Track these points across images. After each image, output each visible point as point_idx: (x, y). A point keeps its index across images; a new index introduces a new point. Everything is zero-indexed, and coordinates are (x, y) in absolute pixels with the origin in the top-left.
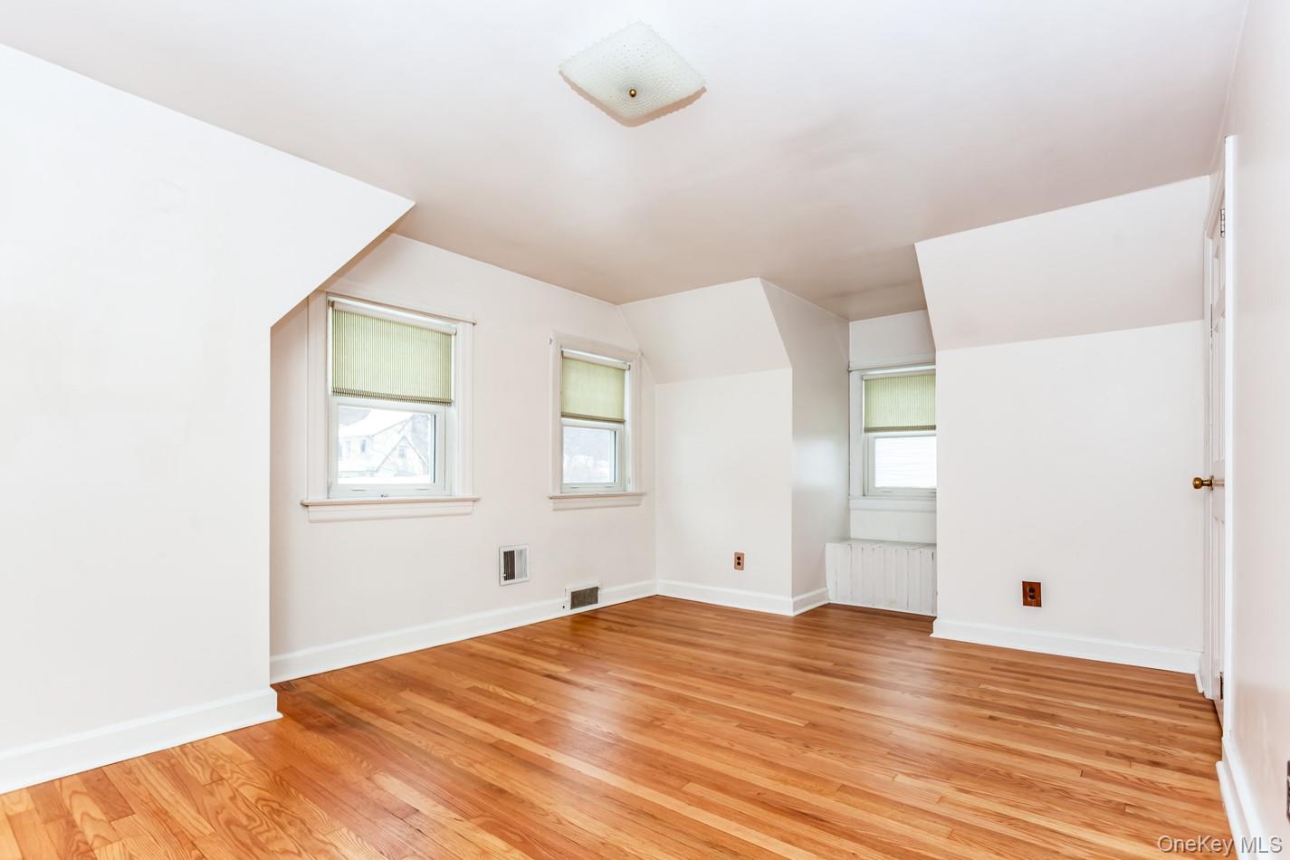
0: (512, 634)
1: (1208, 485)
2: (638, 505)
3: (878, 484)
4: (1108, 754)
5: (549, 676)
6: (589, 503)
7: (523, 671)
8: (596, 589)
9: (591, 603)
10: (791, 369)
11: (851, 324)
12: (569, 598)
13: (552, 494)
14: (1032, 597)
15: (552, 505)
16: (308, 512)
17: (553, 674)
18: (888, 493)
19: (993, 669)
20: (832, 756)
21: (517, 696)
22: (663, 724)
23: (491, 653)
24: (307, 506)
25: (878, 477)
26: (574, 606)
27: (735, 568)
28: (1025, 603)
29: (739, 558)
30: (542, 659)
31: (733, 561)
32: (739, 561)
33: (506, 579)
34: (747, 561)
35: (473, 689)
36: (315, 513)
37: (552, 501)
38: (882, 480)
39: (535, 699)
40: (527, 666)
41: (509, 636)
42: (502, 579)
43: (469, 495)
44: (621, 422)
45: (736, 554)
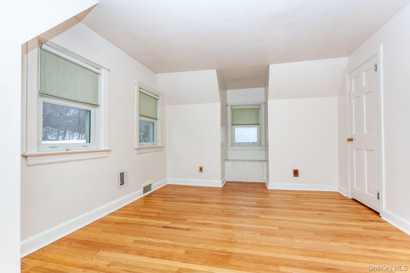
0: (126, 209)
1: (351, 140)
2: (162, 151)
3: (236, 141)
4: (359, 220)
5: (164, 227)
6: (148, 150)
7: (149, 227)
8: (151, 185)
9: (149, 191)
10: (220, 103)
11: (227, 91)
12: (142, 190)
13: (137, 148)
14: (296, 174)
15: (136, 152)
16: (27, 160)
17: (165, 226)
18: (239, 144)
19: (296, 197)
20: (302, 240)
21: (162, 241)
22: (236, 240)
23: (126, 220)
24: (26, 156)
25: (236, 140)
26: (144, 193)
27: (200, 172)
28: (295, 176)
29: (201, 168)
30: (153, 219)
31: (198, 169)
32: (201, 169)
33: (121, 185)
34: (204, 169)
35: (135, 241)
36: (31, 161)
37: (137, 150)
38: (237, 140)
39: (171, 240)
40: (150, 224)
41: (123, 210)
42: (120, 185)
43: (107, 148)
44: (156, 119)
45: (200, 167)
